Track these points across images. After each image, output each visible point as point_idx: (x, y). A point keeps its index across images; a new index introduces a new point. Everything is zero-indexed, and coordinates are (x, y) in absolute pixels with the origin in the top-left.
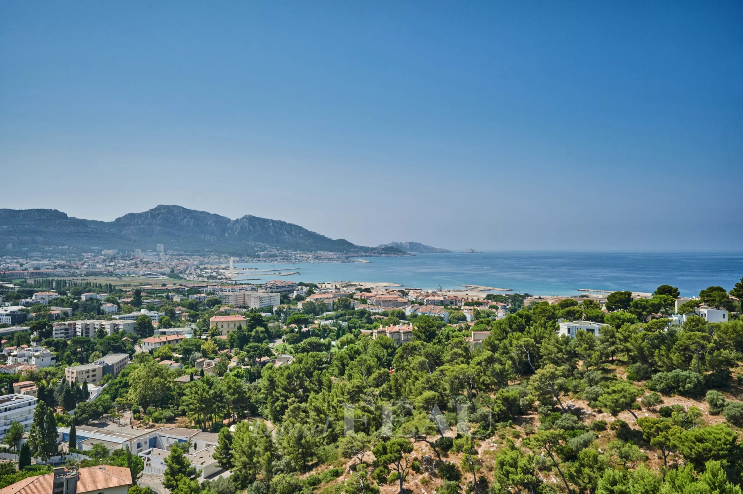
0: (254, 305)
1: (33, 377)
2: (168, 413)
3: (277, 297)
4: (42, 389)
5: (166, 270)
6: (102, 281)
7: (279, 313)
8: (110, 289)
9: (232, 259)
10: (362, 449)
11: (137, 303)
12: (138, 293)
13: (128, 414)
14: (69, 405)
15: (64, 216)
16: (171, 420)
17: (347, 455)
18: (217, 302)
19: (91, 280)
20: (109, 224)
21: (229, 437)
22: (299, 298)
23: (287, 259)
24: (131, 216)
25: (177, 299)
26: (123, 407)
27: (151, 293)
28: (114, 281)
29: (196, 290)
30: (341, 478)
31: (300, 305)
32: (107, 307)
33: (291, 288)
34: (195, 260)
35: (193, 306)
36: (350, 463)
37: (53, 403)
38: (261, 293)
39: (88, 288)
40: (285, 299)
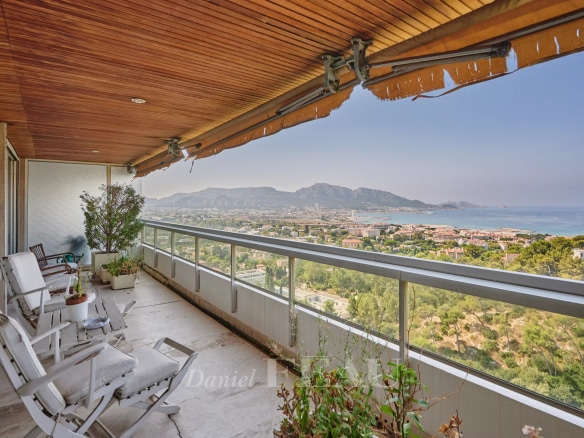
0: (365, 235)
1: (264, 263)
2: (323, 286)
3: (378, 231)
4: (268, 269)
5: (320, 216)
6: (291, 221)
7: (379, 240)
8: (295, 225)
9: (353, 211)
10: (431, 315)
11: (307, 232)
12: (307, 227)
13: (305, 285)
14: (279, 277)
15: (274, 190)
16: (324, 290)
17: (423, 317)
18: (346, 233)
19: (286, 220)
20: (294, 194)
21: (354, 300)
22: (391, 232)
23: (383, 211)
24: (303, 189)
25: (325, 230)
26: (302, 281)
27: (313, 227)
28: (296, 221)
29: (334, 227)
30: (419, 329)
31: (392, 236)
32: (293, 233)
33: (386, 227)
34: (334, 212)
35: (334, 234)
36: (425, 321)
37: (272, 275)
38: (369, 228)
39: (285, 224)
40: (382, 232)
